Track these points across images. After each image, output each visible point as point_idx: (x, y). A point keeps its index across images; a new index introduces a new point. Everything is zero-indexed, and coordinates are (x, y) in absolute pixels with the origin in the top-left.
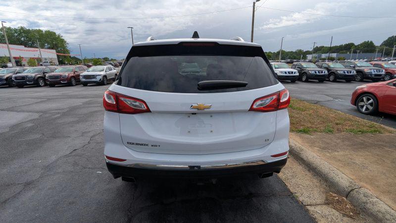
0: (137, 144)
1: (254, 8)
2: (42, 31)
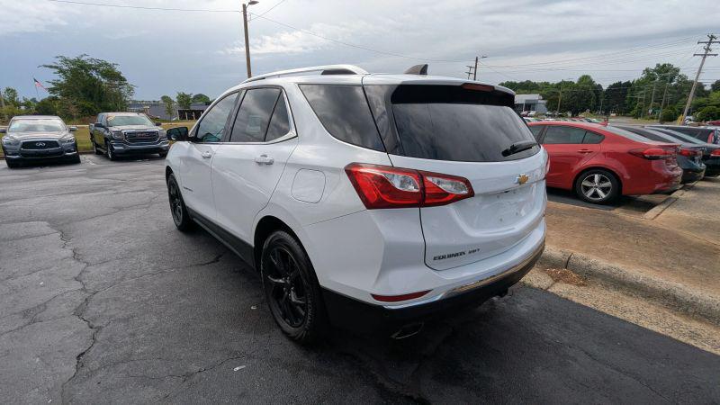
0: (450, 256)
1: (245, 16)
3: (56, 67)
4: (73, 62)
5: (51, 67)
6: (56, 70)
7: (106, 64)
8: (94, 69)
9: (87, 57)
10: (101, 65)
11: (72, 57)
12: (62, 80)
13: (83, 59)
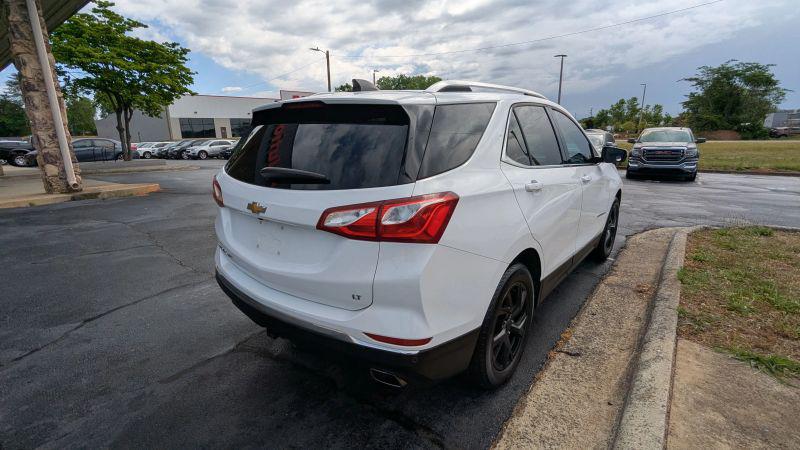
2: (424, 78)
3: (696, 79)
4: (718, 71)
5: (691, 80)
6: (695, 83)
7: (757, 67)
8: (739, 75)
9: (734, 63)
10: (748, 70)
11: (716, 66)
12: (700, 92)
13: (729, 65)
